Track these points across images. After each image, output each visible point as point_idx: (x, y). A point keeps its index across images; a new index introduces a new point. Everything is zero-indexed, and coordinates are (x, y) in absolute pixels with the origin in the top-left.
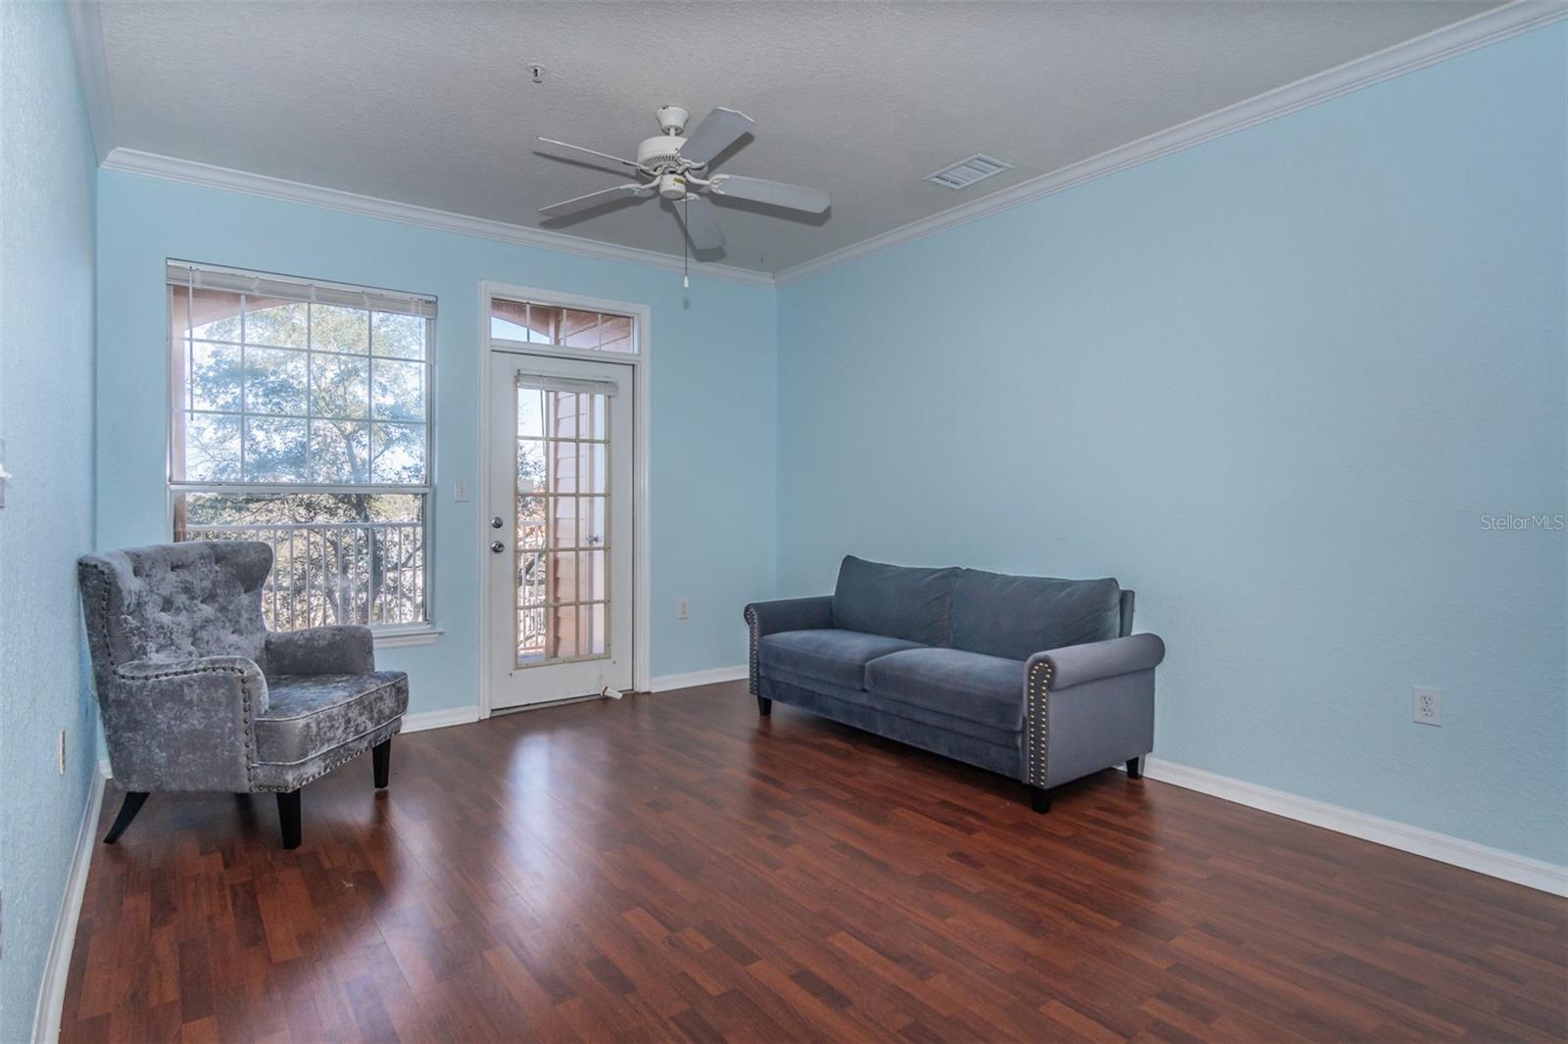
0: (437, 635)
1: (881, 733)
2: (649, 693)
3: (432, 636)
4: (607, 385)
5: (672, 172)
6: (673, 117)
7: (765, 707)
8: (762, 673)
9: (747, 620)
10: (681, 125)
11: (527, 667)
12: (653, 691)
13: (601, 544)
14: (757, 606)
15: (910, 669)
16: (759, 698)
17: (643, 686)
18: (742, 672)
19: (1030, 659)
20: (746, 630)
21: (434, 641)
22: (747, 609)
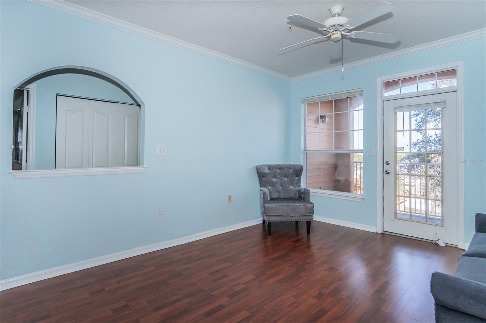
0: (362, 199)
3: (361, 199)
4: (440, 103)
6: (337, 9)
11: (400, 219)
17: (460, 246)
21: (361, 201)
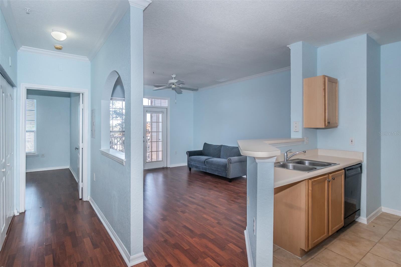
1: (208, 172)
2: (169, 168)
4: (162, 112)
5: (174, 84)
6: (174, 76)
7: (190, 169)
8: (189, 163)
9: (187, 154)
10: (175, 77)
11: (148, 162)
12: (170, 167)
13: (161, 140)
14: (188, 152)
15: (212, 161)
16: (189, 168)
17: (168, 166)
18: (186, 164)
19: (228, 159)
20: (187, 156)
22: (187, 152)
